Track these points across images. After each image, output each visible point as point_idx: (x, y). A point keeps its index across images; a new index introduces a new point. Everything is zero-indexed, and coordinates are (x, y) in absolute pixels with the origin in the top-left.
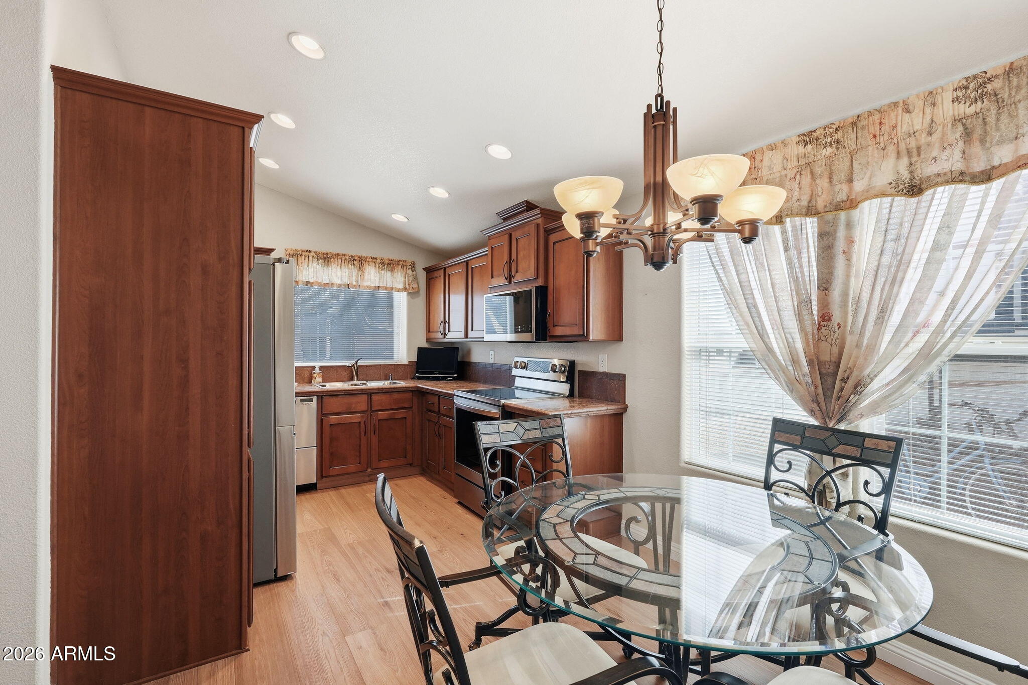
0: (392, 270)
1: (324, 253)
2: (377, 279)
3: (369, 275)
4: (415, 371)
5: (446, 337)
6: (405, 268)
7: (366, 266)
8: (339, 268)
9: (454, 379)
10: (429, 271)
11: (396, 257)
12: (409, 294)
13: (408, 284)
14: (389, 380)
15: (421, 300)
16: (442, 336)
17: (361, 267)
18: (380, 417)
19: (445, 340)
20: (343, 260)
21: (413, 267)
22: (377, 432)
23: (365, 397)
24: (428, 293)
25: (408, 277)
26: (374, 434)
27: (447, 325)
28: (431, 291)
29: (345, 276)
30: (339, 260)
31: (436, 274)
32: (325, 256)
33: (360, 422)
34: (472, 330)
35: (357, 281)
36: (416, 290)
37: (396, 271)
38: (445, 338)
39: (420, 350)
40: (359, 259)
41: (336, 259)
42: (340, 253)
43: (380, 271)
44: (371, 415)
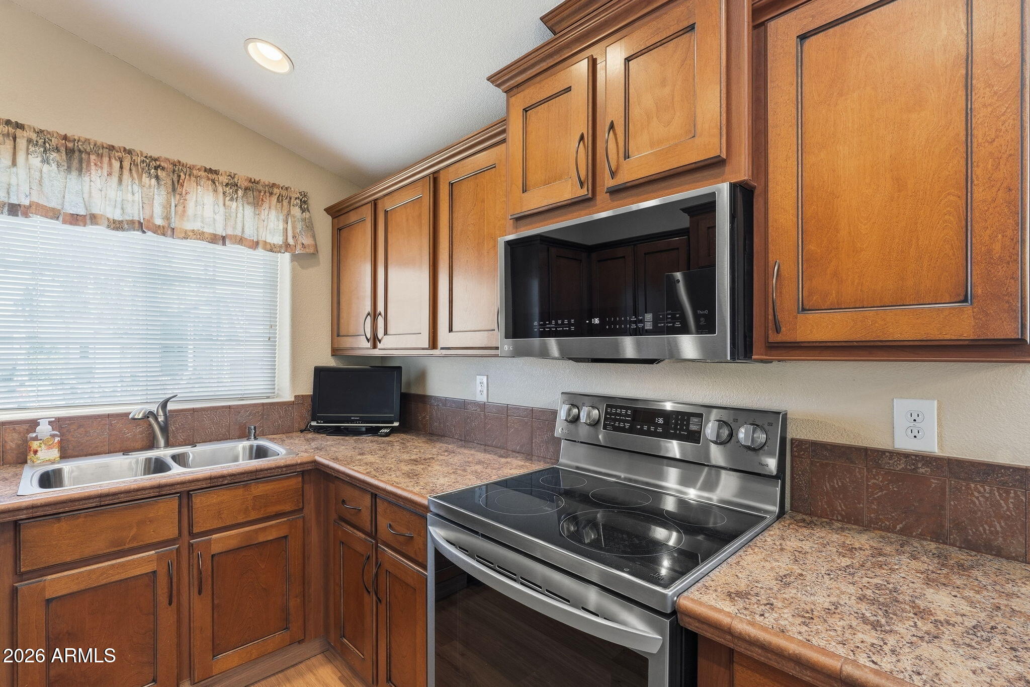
0: (257, 204)
1: (65, 138)
2: (220, 218)
3: (199, 208)
4: (309, 418)
5: (379, 346)
6: (285, 203)
7: (189, 186)
8: (115, 179)
9: (394, 431)
10: (336, 212)
11: (265, 177)
12: (295, 258)
13: (294, 237)
14: (249, 439)
15: (321, 273)
16: (369, 345)
17: (175, 187)
18: (216, 549)
19: (376, 352)
20: (126, 164)
21: (304, 203)
22: (207, 588)
23: (173, 504)
24: (335, 260)
25: (293, 223)
26: (200, 592)
27: (380, 321)
28: (342, 254)
29: (133, 201)
30: (113, 161)
31: (353, 217)
32: (70, 145)
33: (154, 572)
34: (451, 330)
35: (167, 218)
36: (312, 250)
37: (266, 205)
38: (375, 347)
39: (320, 373)
40: (171, 166)
41: (106, 160)
42: (116, 145)
43: (227, 203)
44: (191, 546)
